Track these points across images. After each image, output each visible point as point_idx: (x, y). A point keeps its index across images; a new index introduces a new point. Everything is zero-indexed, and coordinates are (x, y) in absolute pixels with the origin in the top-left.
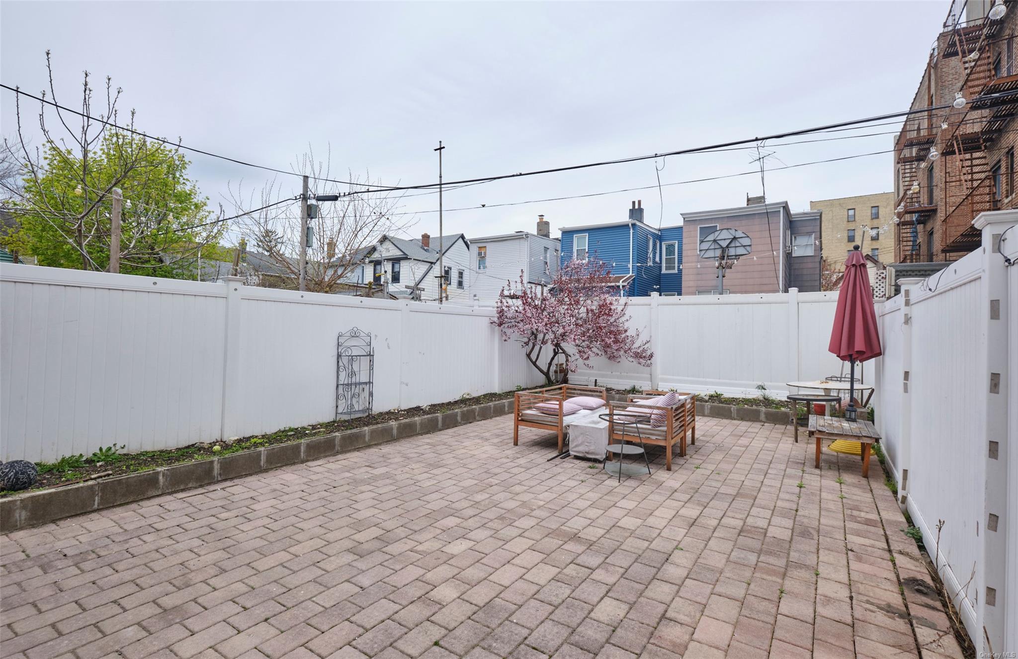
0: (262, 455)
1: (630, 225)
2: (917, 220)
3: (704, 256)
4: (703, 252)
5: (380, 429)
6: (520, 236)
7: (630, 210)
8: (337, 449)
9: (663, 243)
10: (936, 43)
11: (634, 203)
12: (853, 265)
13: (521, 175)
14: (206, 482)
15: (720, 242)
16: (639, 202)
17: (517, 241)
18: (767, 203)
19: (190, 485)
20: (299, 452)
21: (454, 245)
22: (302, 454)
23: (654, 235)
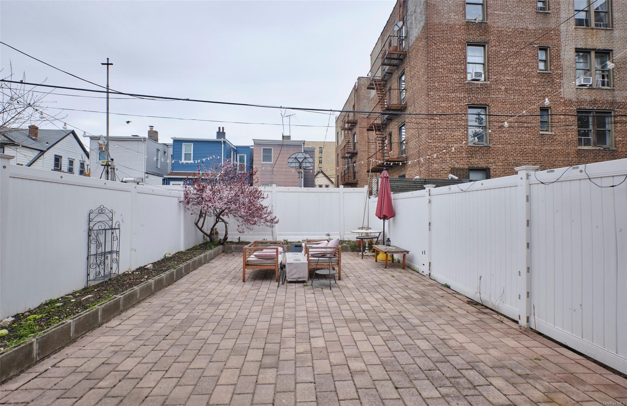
0: (72, 326)
1: (222, 142)
2: (349, 157)
3: (291, 166)
4: (290, 164)
5: (145, 287)
6: (135, 139)
7: (217, 132)
8: (121, 309)
9: (238, 155)
10: (357, 81)
11: (219, 128)
12: (385, 177)
13: (188, 100)
14: (26, 365)
15: (298, 159)
16: (223, 128)
17: (137, 142)
18: (291, 140)
19: (12, 374)
20: (98, 317)
21: (65, 139)
22: (99, 318)
23: (234, 149)
